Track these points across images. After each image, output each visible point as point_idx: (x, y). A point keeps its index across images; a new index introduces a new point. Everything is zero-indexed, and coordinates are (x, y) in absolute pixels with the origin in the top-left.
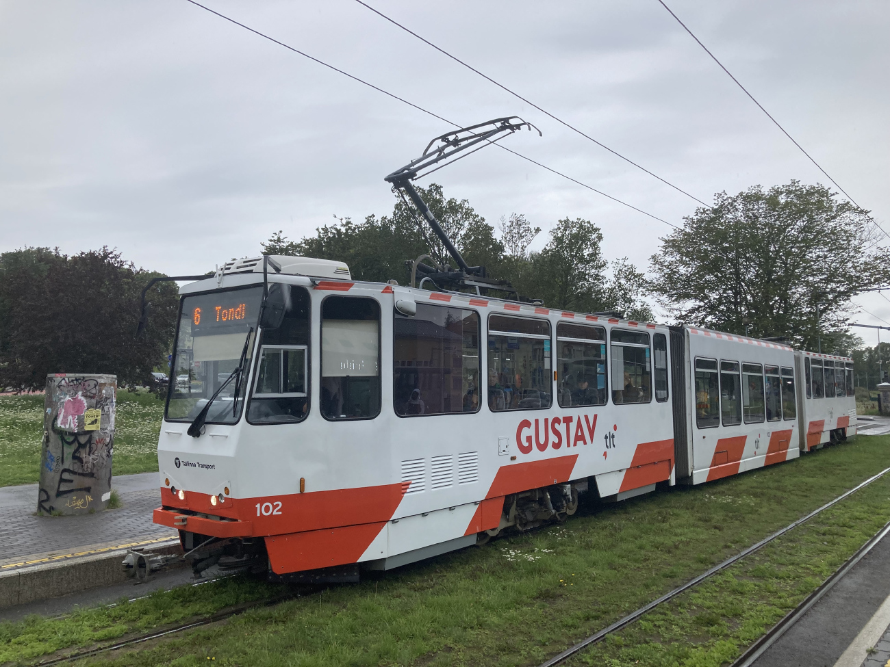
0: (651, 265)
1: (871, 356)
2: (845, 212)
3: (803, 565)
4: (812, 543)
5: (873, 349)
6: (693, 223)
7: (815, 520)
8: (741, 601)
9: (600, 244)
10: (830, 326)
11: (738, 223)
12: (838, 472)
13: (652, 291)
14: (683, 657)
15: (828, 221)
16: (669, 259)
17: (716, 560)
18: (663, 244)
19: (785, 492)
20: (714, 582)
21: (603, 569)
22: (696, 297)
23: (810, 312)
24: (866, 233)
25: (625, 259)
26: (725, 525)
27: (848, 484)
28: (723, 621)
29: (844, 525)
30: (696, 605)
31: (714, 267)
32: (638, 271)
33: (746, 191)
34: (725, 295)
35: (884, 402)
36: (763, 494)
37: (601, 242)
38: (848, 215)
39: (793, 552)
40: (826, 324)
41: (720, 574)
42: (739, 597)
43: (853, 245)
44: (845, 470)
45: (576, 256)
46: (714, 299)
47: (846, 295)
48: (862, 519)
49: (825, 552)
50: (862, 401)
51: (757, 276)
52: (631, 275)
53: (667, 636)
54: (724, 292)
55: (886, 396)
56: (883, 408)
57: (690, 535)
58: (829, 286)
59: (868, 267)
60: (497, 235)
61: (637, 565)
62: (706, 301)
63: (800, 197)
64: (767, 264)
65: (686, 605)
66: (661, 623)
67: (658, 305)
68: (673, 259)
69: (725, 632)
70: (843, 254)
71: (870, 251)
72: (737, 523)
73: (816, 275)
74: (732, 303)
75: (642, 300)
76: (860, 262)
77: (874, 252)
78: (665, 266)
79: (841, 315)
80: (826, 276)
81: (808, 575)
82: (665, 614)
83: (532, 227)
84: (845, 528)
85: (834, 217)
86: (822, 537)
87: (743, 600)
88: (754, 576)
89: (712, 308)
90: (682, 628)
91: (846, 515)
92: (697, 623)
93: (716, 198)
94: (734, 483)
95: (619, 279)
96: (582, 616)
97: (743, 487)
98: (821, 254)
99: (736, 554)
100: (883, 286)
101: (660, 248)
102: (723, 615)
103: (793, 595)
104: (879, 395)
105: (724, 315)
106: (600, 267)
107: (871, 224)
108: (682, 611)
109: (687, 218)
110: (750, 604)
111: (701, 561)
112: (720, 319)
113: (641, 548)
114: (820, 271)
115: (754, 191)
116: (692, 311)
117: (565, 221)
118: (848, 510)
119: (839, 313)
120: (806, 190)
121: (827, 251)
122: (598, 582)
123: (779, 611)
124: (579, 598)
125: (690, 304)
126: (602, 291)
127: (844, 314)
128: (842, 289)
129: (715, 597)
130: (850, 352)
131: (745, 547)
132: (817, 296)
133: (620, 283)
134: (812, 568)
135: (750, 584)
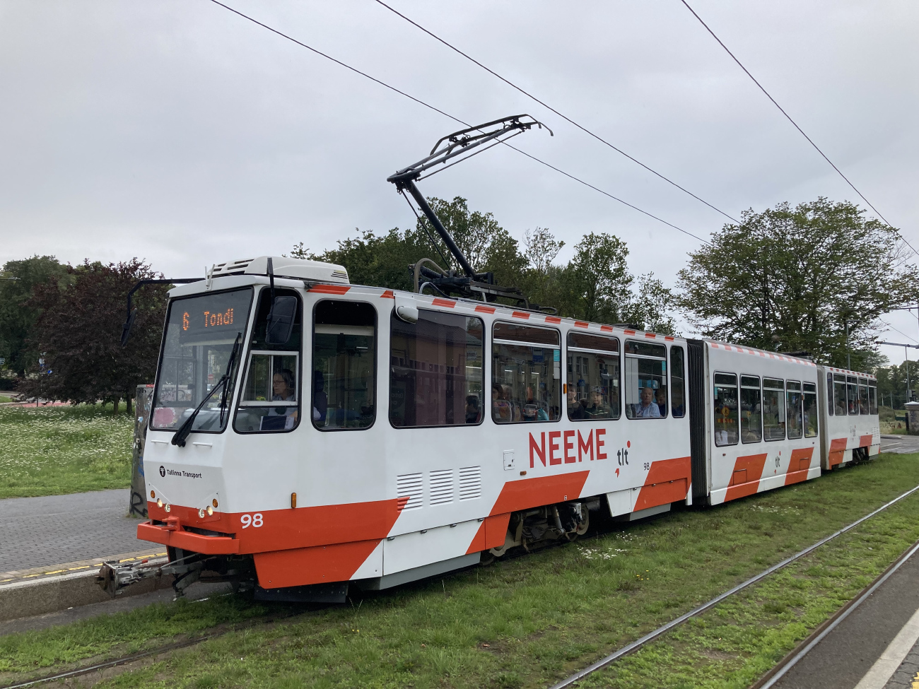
0: (679, 280)
1: (896, 374)
2: (873, 229)
3: (853, 567)
4: (858, 548)
5: (898, 367)
6: (721, 239)
7: (859, 529)
8: (801, 595)
9: (627, 258)
10: (859, 344)
11: (766, 239)
12: (873, 487)
13: (680, 306)
14: (761, 635)
15: (856, 238)
16: (697, 274)
17: (772, 562)
18: (691, 259)
19: (825, 504)
20: (774, 579)
21: (671, 568)
22: (723, 314)
23: (839, 330)
24: (894, 251)
25: (651, 274)
26: (774, 532)
27: (885, 498)
28: (790, 610)
29: (886, 534)
30: (762, 597)
31: (742, 283)
32: (664, 287)
33: (773, 209)
34: (752, 311)
35: (912, 421)
36: (805, 506)
37: (628, 255)
38: (877, 233)
39: (842, 555)
40: (855, 342)
41: (778, 573)
42: (800, 592)
43: (881, 263)
44: (880, 485)
45: (602, 271)
46: (742, 315)
47: (874, 313)
48: (902, 528)
49: (871, 555)
50: (887, 421)
51: (786, 292)
52: (658, 290)
53: (742, 621)
54: (752, 309)
55: (913, 415)
56: (910, 428)
57: (743, 541)
58: (858, 304)
59: (896, 285)
60: (522, 249)
61: (701, 565)
62: (734, 318)
63: (829, 213)
64: (795, 281)
65: (753, 597)
66: (734, 610)
67: (685, 321)
68: (701, 275)
69: (792, 617)
70: (872, 271)
71: (898, 269)
72: (785, 531)
73: (844, 292)
74: (759, 320)
75: (669, 314)
76: (889, 280)
77: (904, 270)
78: (693, 281)
79: (870, 333)
80: (855, 294)
81: (858, 574)
82: (736, 604)
83: (557, 240)
84: (887, 536)
85: (863, 235)
86: (866, 543)
87: (803, 594)
88: (810, 575)
89: (740, 324)
90: (753, 615)
91: (887, 525)
92: (766, 611)
93: (743, 215)
94: (776, 496)
95: (645, 294)
96: (662, 604)
97: (784, 500)
98: (850, 271)
99: (789, 557)
100: (913, 304)
101: (688, 263)
102: (788, 606)
103: (848, 590)
104: (907, 414)
105: (752, 332)
106: (627, 282)
107: (900, 242)
108: (750, 601)
109: (715, 235)
110: (810, 597)
111: (760, 562)
112: (748, 336)
113: (701, 550)
114: (849, 289)
115: (781, 208)
116: (718, 328)
117: (590, 236)
118: (888, 521)
119: (867, 331)
120: (834, 207)
121: (855, 269)
122: (668, 578)
123: (838, 602)
124: (655, 590)
125: (718, 320)
126: (629, 306)
127: (872, 331)
128: (871, 306)
129: (778, 591)
130: (875, 370)
131: (797, 551)
132: (845, 313)
133: (646, 298)
134: (861, 569)
135: (808, 582)
